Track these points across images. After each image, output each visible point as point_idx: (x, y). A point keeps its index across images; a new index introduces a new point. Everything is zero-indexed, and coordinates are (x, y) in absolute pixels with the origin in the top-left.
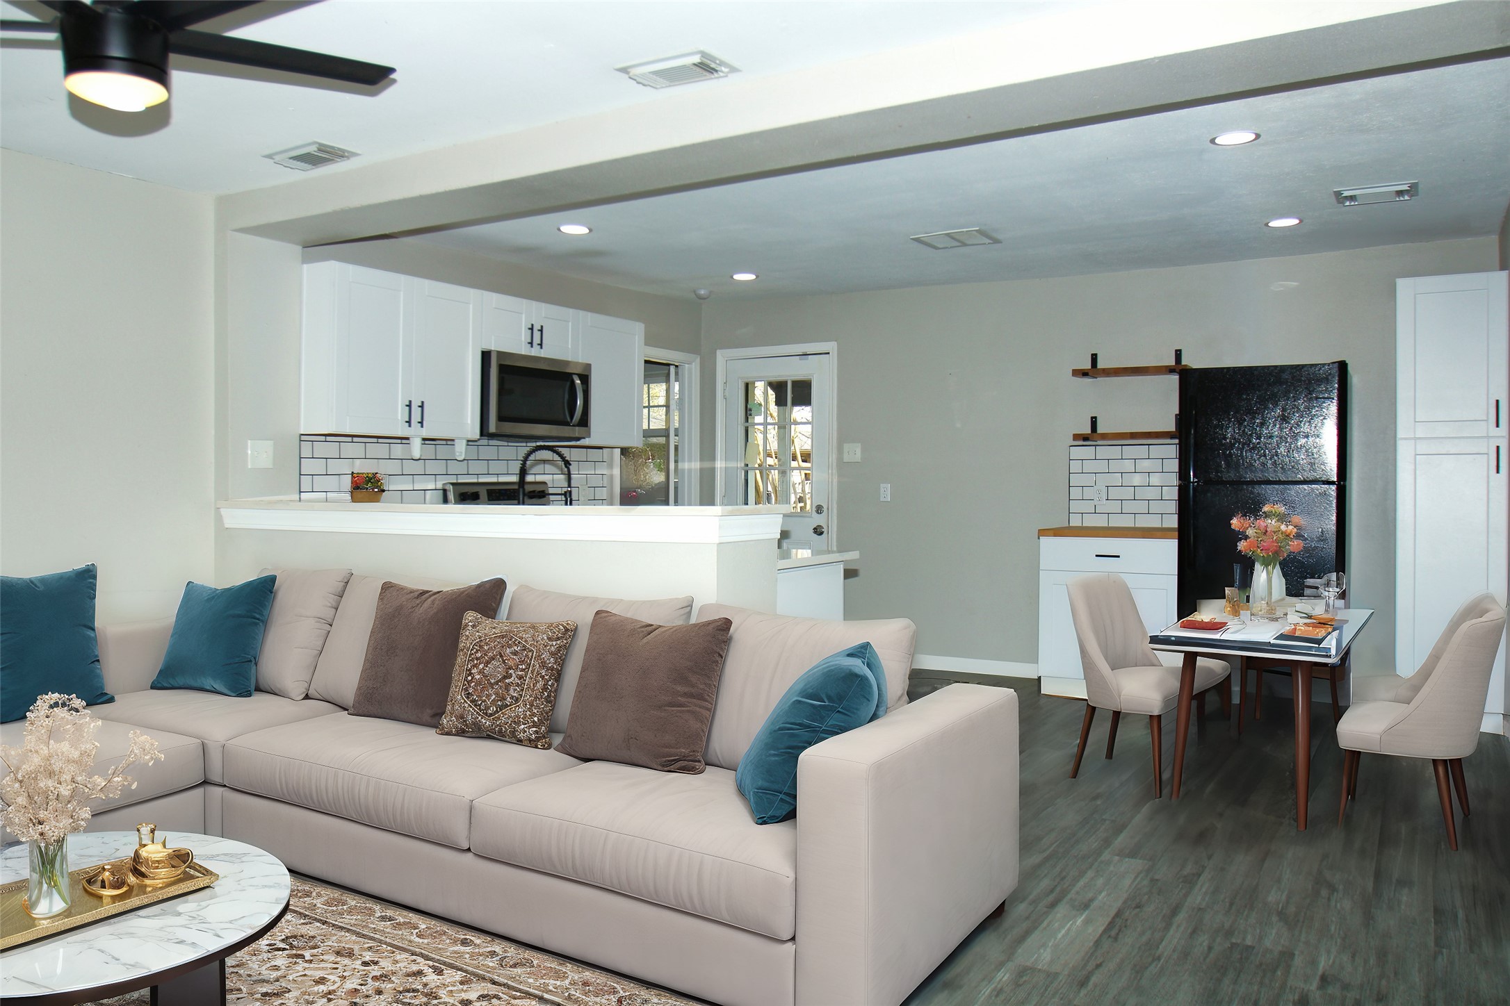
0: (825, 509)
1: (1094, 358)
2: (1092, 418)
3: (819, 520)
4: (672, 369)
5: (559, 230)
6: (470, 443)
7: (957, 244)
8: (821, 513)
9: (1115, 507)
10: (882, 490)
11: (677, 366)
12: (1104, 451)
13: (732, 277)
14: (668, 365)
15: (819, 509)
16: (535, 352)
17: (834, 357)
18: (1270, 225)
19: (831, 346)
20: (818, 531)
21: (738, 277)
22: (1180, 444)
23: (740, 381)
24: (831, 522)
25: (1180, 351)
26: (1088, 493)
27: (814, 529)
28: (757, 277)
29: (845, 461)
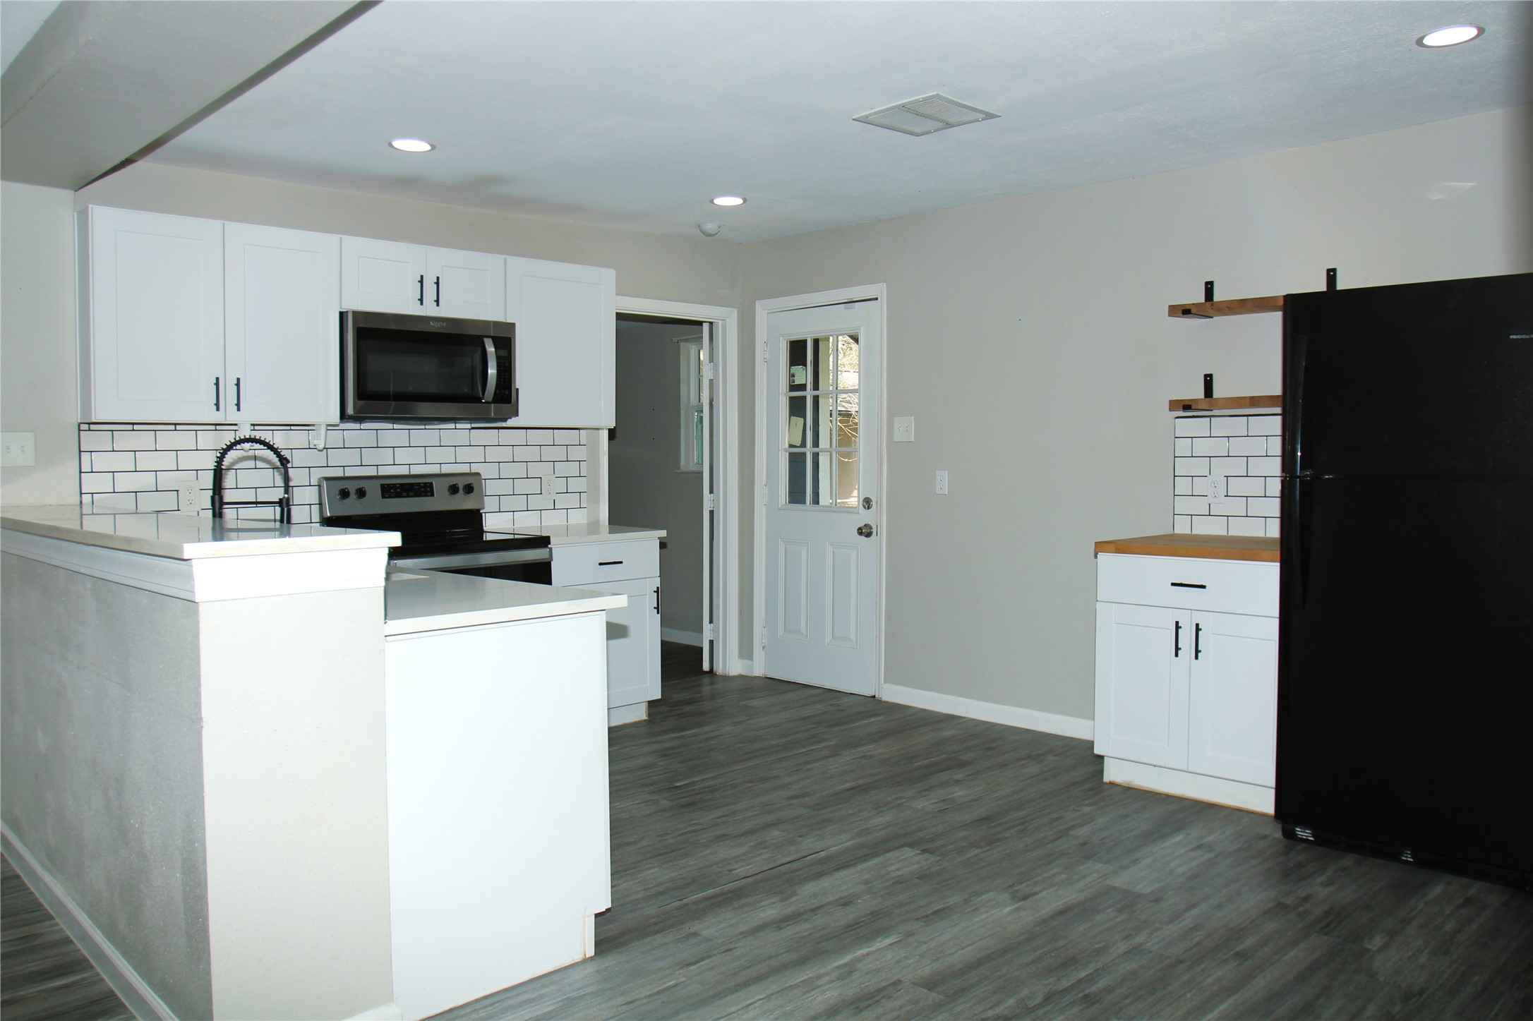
0: (874, 503)
1: (1209, 288)
2: (1206, 376)
3: (865, 517)
4: (706, 327)
5: (390, 145)
6: (329, 428)
7: (940, 125)
8: (869, 508)
9: (1237, 506)
10: (938, 479)
11: (711, 323)
12: (1223, 425)
13: (712, 202)
14: (700, 323)
15: (867, 503)
16: (429, 310)
17: (882, 306)
18: (1426, 41)
19: (879, 289)
20: (865, 532)
21: (720, 201)
22: (1283, 415)
23: (781, 338)
24: (878, 518)
25: (1334, 270)
26: (1201, 486)
27: (860, 529)
28: (745, 200)
29: (895, 440)
